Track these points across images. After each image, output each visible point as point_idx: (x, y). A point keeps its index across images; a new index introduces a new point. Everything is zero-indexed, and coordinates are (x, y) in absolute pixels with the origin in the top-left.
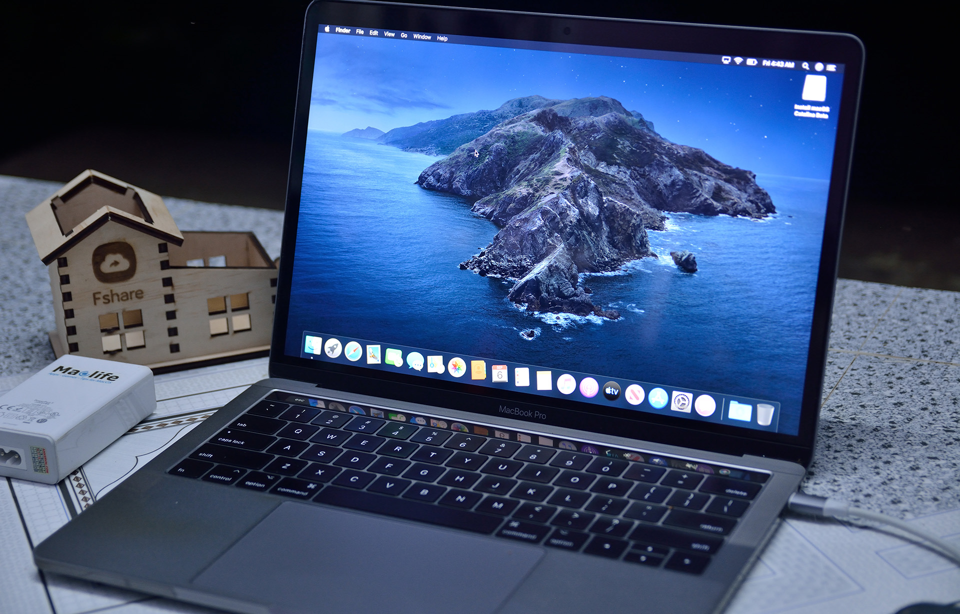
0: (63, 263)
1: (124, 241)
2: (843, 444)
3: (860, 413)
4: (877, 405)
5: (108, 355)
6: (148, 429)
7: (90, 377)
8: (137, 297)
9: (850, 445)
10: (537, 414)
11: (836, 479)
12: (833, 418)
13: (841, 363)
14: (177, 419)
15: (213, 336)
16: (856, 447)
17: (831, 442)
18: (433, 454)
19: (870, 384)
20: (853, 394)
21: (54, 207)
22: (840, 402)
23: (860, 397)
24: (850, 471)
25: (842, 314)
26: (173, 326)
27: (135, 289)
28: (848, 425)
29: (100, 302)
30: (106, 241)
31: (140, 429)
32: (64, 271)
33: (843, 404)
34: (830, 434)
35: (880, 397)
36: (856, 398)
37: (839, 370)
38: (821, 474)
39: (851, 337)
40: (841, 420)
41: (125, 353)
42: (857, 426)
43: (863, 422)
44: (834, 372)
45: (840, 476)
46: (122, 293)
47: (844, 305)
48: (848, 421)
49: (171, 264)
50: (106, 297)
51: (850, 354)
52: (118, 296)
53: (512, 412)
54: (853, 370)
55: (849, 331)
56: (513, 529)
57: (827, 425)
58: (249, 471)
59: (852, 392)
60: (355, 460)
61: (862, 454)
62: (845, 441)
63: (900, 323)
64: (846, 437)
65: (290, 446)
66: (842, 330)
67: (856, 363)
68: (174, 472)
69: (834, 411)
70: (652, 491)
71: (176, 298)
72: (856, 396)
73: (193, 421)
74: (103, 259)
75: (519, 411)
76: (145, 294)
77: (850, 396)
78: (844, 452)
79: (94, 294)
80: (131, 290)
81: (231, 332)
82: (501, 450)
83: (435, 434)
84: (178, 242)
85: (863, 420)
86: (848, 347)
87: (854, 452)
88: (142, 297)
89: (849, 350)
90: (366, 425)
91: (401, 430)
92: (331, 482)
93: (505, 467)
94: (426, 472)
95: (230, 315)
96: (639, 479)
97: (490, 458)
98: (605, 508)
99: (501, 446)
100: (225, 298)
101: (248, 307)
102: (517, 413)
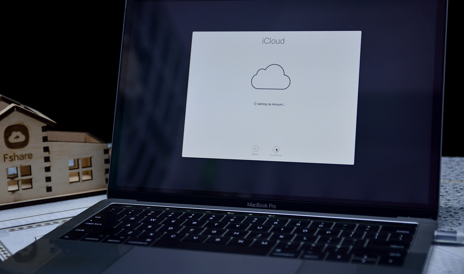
1: (22, 124)
3: (448, 202)
4: (456, 199)
5: (11, 192)
6: (38, 226)
8: (29, 158)
10: (270, 205)
11: (452, 228)
14: (56, 221)
15: (71, 183)
18: (216, 224)
19: (447, 192)
24: (458, 225)
26: (48, 176)
27: (28, 153)
29: (7, 160)
30: (12, 124)
35: (455, 196)
38: (442, 227)
41: (21, 191)
43: (452, 206)
45: (454, 227)
46: (20, 155)
48: (444, 206)
49: (48, 139)
50: (11, 157)
52: (18, 157)
56: (278, 252)
58: (108, 236)
60: (171, 228)
61: (460, 218)
63: (449, 169)
65: (129, 225)
68: (63, 238)
70: (353, 233)
71: (51, 159)
74: (10, 135)
75: (259, 205)
76: (33, 156)
79: (4, 155)
80: (26, 154)
81: (81, 181)
82: (255, 221)
83: (214, 216)
85: (452, 205)
87: (455, 217)
88: (31, 158)
90: (172, 214)
91: (193, 216)
92: (159, 238)
93: (261, 228)
94: (215, 232)
95: (81, 170)
96: (342, 229)
97: (251, 225)
98: (329, 242)
99: (255, 219)
100: (78, 160)
101: (91, 166)
102: (258, 206)
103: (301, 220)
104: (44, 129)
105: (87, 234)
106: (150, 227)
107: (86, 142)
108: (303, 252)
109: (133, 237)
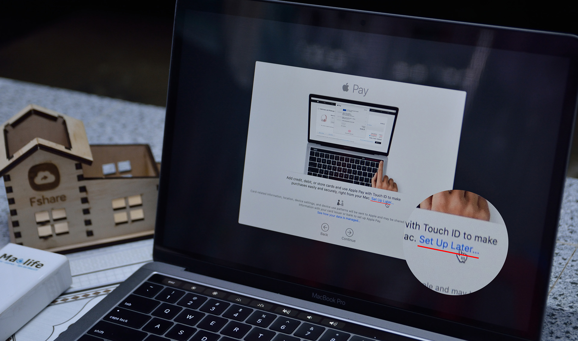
0: (7, 179)
1: (50, 162)
2: (563, 331)
5: (42, 240)
6: (65, 300)
7: (24, 264)
8: (62, 200)
9: (568, 332)
10: (339, 301)
12: (556, 305)
13: (565, 255)
14: (86, 293)
16: (572, 333)
17: (554, 328)
18: (261, 335)
20: (572, 283)
21: (6, 132)
22: (562, 290)
23: (577, 287)
25: (568, 209)
26: (88, 219)
27: (60, 195)
28: (567, 313)
29: (35, 204)
31: (59, 301)
32: (9, 184)
33: (565, 293)
34: (554, 321)
36: (575, 287)
37: (563, 261)
39: (573, 230)
40: (562, 308)
41: (55, 238)
42: (574, 314)
44: (559, 262)
46: (51, 198)
47: (570, 201)
49: (85, 176)
50: (39, 201)
51: (572, 246)
52: (48, 200)
53: (321, 298)
54: (573, 261)
55: (572, 226)
57: (551, 312)
59: (572, 281)
60: (205, 339)
62: (564, 328)
64: (565, 324)
65: (159, 325)
66: (567, 224)
67: (576, 255)
69: (557, 299)
71: (89, 200)
72: (574, 285)
73: (97, 294)
74: (36, 175)
75: (326, 298)
76: (67, 198)
77: (570, 286)
78: (563, 338)
79: (31, 199)
80: (57, 195)
81: (130, 222)
82: (310, 333)
83: (264, 316)
84: (89, 163)
86: (570, 240)
89: (571, 243)
90: (216, 306)
91: (240, 312)
95: (129, 210)
97: (302, 340)
99: (310, 329)
101: (141, 205)
102: (325, 299)
103: (365, 337)
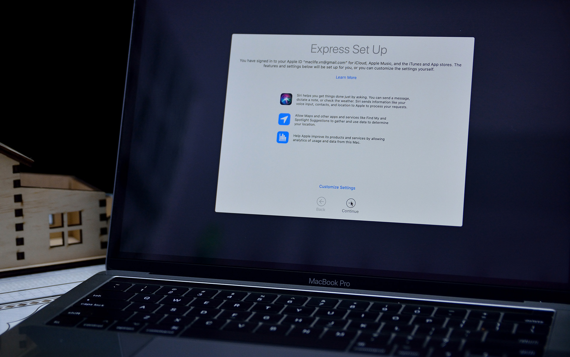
6: (10, 307)
10: (342, 282)
14: (34, 301)
15: (52, 247)
18: (268, 307)
49: (21, 184)
53: (320, 282)
56: (361, 347)
58: (115, 322)
60: (204, 312)
65: (144, 307)
68: (51, 323)
70: (464, 322)
75: (326, 282)
81: (66, 244)
82: (323, 304)
83: (263, 296)
90: (202, 293)
91: (233, 295)
92: (189, 326)
93: (333, 313)
94: (268, 318)
95: (66, 229)
96: (448, 316)
97: (317, 309)
98: (431, 333)
99: (322, 301)
100: (62, 215)
101: (80, 224)
102: (324, 283)
103: (389, 303)
104: (16, 169)
105: (85, 319)
106: (174, 310)
107: (70, 189)
108: (396, 347)
109: (152, 324)
